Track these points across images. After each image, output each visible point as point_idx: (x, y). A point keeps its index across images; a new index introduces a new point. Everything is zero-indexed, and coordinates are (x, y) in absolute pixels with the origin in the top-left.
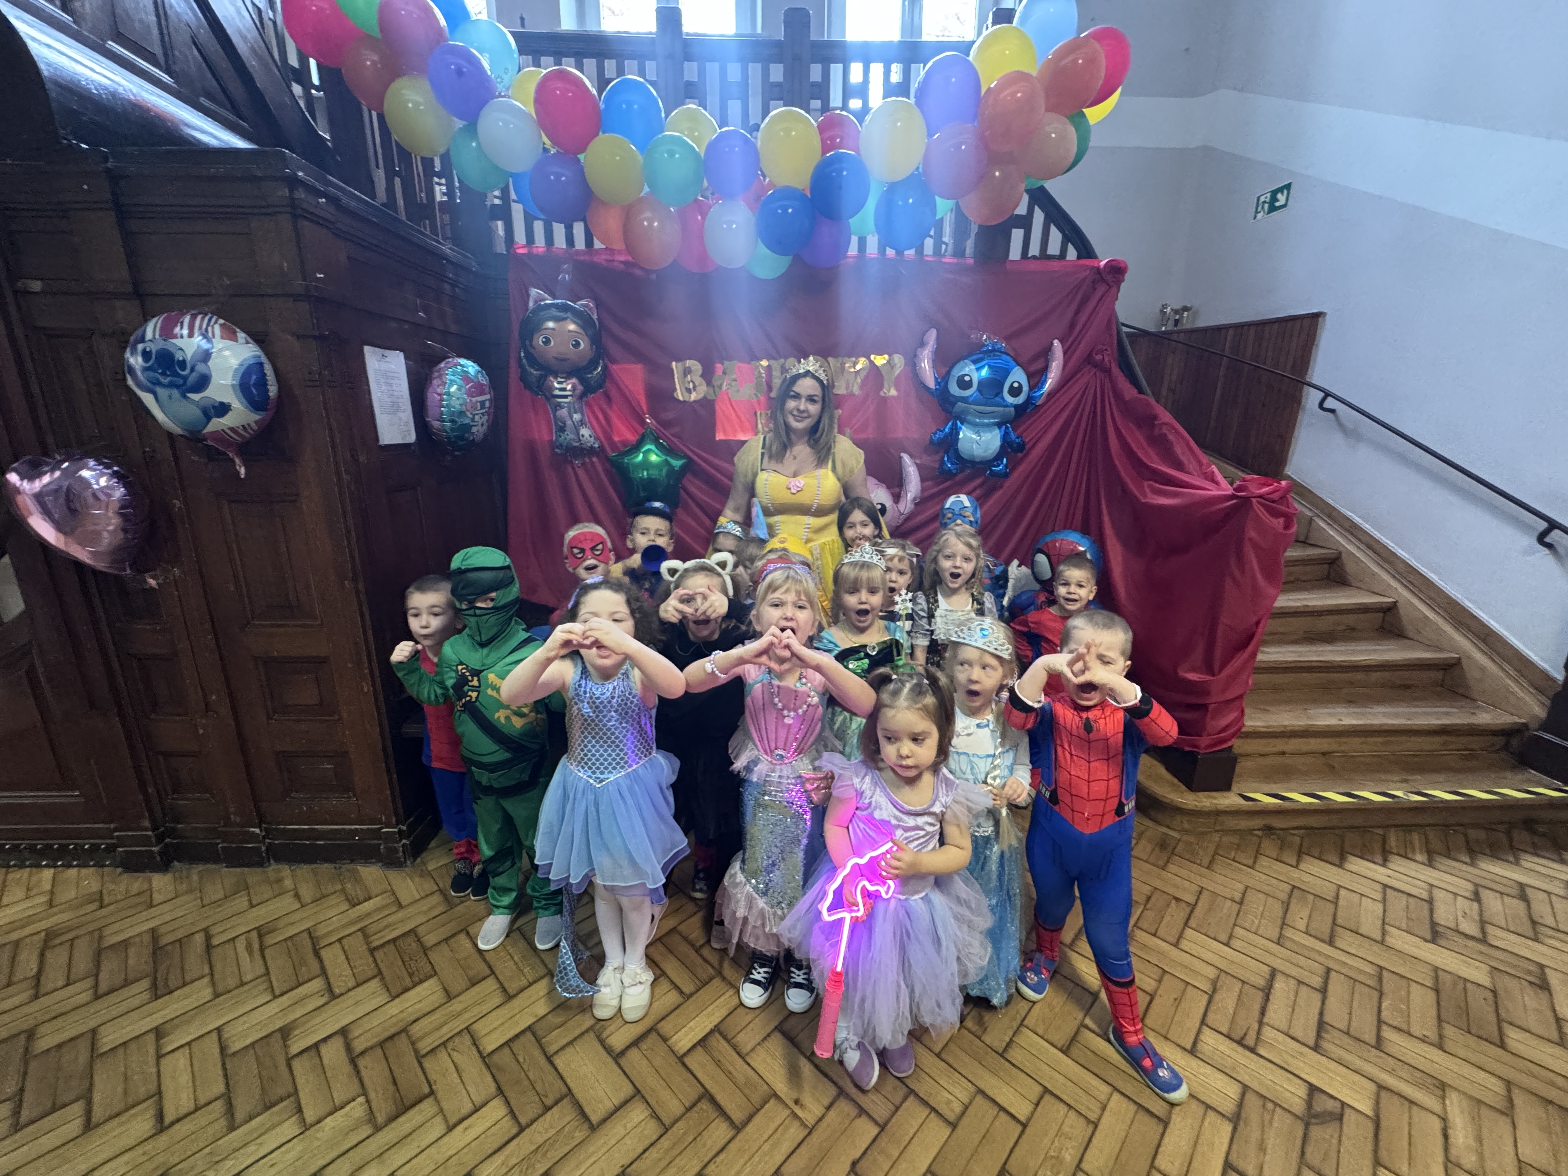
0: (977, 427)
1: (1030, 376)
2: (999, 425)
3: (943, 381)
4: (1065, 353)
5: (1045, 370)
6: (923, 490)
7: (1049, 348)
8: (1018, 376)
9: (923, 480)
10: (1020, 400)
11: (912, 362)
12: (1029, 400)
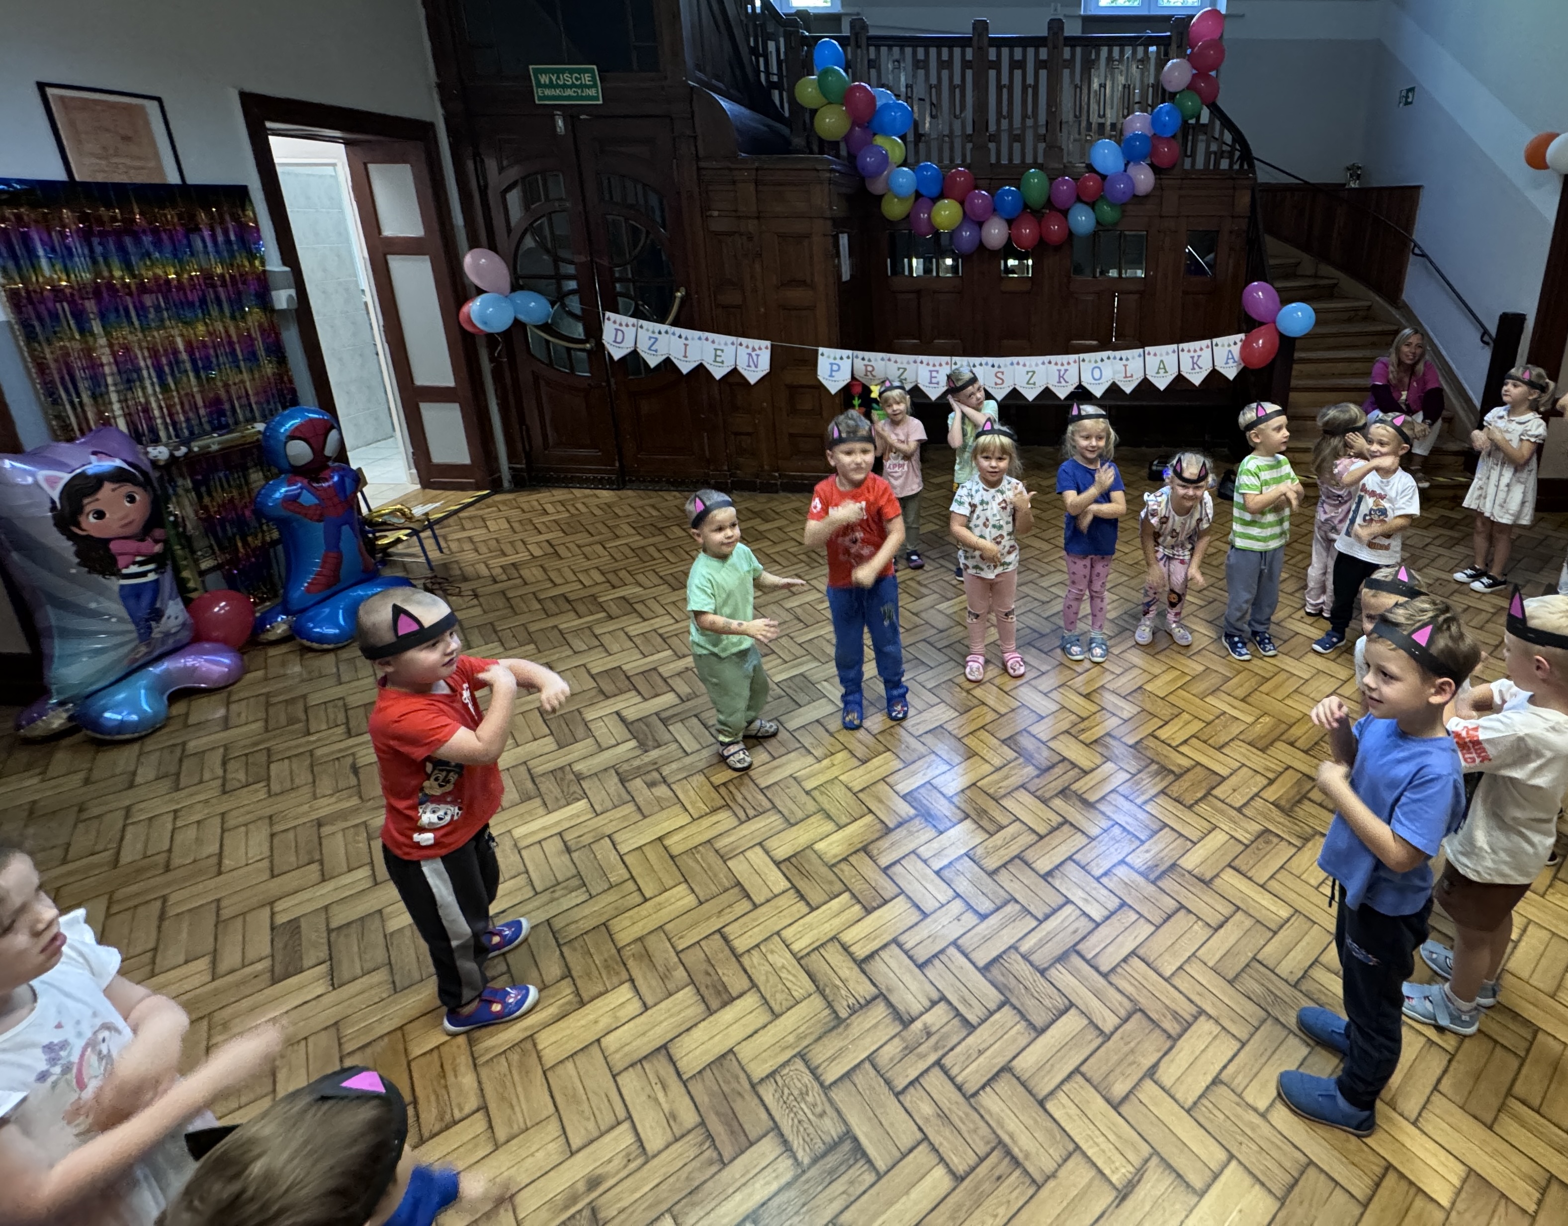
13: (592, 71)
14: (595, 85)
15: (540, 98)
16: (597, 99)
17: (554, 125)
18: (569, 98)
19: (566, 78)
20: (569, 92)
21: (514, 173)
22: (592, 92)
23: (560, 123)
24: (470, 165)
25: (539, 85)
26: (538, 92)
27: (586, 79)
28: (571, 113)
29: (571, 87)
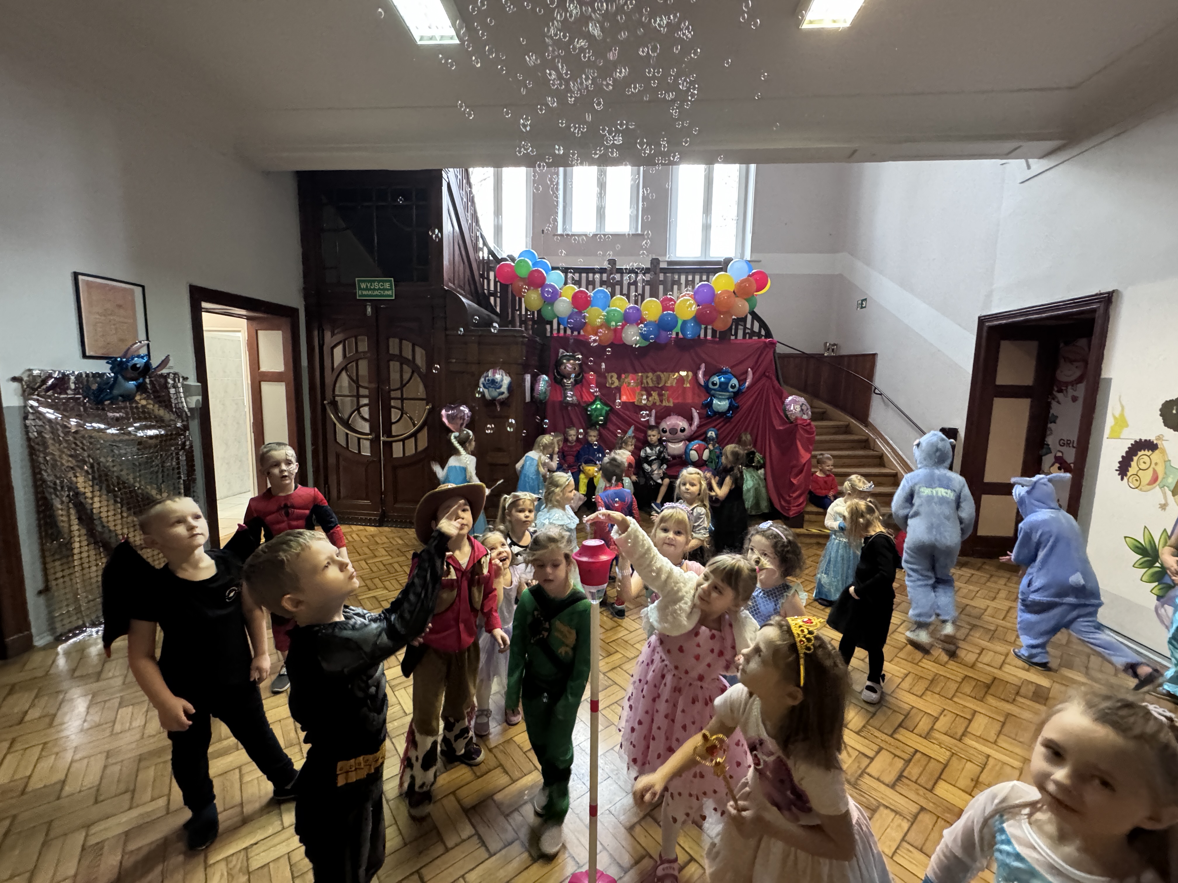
0: (720, 400)
1: (739, 381)
2: (728, 399)
3: (707, 383)
4: (753, 374)
5: (745, 379)
6: (700, 422)
7: (747, 372)
8: (734, 381)
9: (700, 418)
10: (735, 390)
11: (695, 375)
12: (739, 390)
13: (390, 281)
14: (391, 289)
15: (360, 296)
16: (392, 296)
17: (366, 310)
18: (376, 296)
19: (376, 285)
20: (376, 293)
21: (339, 337)
22: (390, 293)
23: (369, 309)
24: (316, 333)
25: (360, 289)
26: (359, 292)
27: (387, 285)
28: (376, 304)
29: (377, 290)
